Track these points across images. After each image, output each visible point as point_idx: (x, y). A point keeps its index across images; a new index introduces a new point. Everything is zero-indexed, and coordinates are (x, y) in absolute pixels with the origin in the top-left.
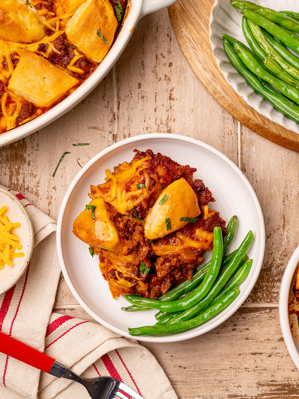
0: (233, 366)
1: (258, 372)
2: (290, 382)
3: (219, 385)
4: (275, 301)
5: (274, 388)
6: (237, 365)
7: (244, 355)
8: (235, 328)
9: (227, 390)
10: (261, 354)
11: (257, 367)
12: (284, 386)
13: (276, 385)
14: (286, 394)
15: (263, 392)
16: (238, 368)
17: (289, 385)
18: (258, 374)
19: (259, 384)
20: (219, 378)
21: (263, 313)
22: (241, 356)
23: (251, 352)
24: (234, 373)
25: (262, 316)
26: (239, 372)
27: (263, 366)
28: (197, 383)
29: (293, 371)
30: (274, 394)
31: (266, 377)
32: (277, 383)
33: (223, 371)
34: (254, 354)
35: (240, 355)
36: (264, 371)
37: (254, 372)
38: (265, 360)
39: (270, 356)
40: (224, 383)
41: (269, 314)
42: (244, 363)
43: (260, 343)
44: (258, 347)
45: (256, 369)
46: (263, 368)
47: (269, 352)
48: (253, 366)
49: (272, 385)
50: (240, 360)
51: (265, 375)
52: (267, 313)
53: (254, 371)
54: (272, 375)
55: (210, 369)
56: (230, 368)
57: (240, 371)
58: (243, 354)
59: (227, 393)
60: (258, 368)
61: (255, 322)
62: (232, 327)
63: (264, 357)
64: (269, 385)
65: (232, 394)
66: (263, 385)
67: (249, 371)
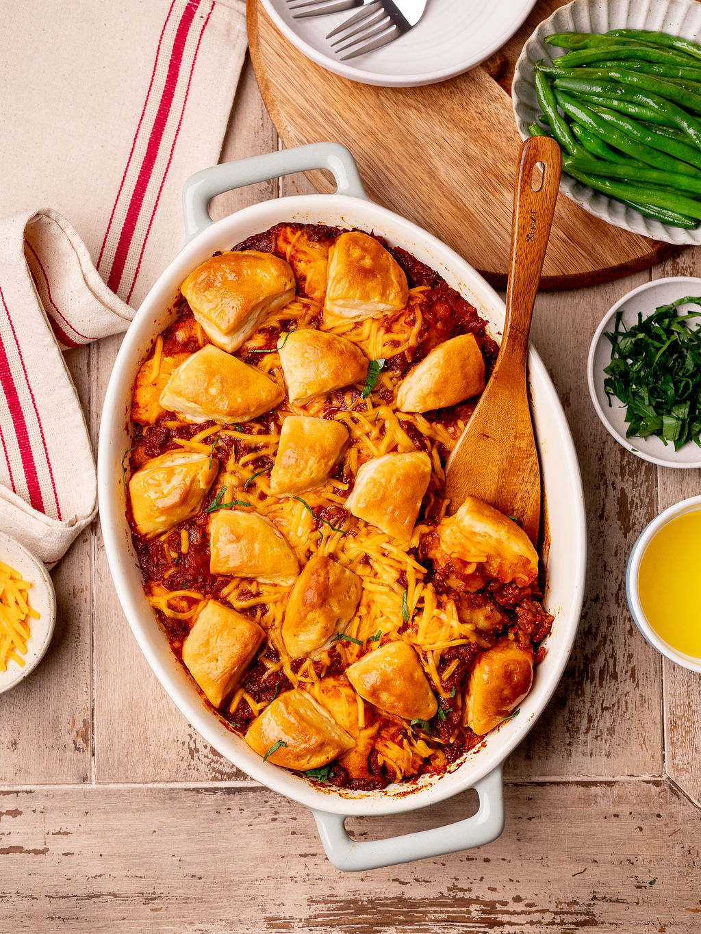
0: (272, 874)
1: (309, 882)
2: (358, 897)
3: (252, 902)
5: (333, 906)
6: (279, 873)
7: (289, 858)
8: (276, 816)
9: (264, 911)
10: (315, 855)
11: (308, 875)
12: (348, 902)
13: (337, 902)
14: (351, 914)
15: (318, 912)
16: (281, 878)
17: (355, 902)
18: (311, 886)
19: (312, 901)
20: (252, 892)
22: (285, 859)
23: (299, 853)
24: (273, 885)
26: (282, 884)
27: (318, 873)
28: (218, 900)
29: (362, 880)
30: (334, 915)
31: (321, 890)
32: (338, 899)
33: (258, 882)
34: (305, 856)
35: (283, 857)
36: (319, 881)
37: (305, 883)
38: (320, 865)
40: (259, 900)
42: (289, 869)
43: (314, 839)
44: (311, 845)
45: (307, 878)
46: (317, 877)
48: (303, 873)
49: (331, 902)
50: (283, 865)
51: (321, 887)
53: (304, 881)
54: (331, 887)
55: (237, 879)
56: (268, 877)
57: (283, 881)
58: (288, 855)
59: (264, 915)
60: (310, 877)
62: (271, 816)
63: (318, 860)
64: (326, 902)
65: (270, 915)
66: (317, 902)
67: (296, 882)
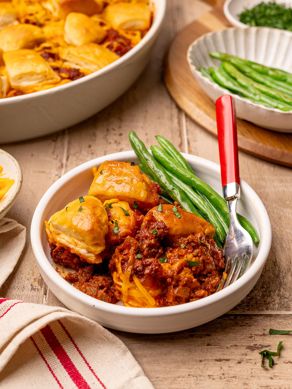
0: (192, 373)
1: (225, 380)
4: (240, 308)
6: (198, 372)
7: (206, 362)
8: (194, 333)
10: (229, 360)
11: (223, 374)
16: (200, 376)
18: (227, 382)
21: (226, 320)
22: (203, 363)
23: (215, 358)
24: (194, 381)
25: (226, 322)
26: (201, 380)
27: (232, 373)
29: (271, 378)
31: (236, 385)
33: (181, 379)
34: (219, 360)
35: (201, 361)
36: (234, 379)
37: (221, 380)
38: (233, 367)
39: (239, 363)
41: (235, 320)
42: (207, 369)
43: (226, 349)
44: (224, 353)
45: (223, 376)
46: (232, 376)
47: (238, 358)
48: (219, 373)
50: (201, 367)
51: (236, 383)
52: (231, 319)
53: (221, 379)
54: (244, 383)
55: (162, 377)
56: (189, 375)
57: (202, 378)
58: (205, 360)
60: (225, 376)
61: (217, 328)
62: (189, 333)
63: (232, 364)
67: (213, 379)
